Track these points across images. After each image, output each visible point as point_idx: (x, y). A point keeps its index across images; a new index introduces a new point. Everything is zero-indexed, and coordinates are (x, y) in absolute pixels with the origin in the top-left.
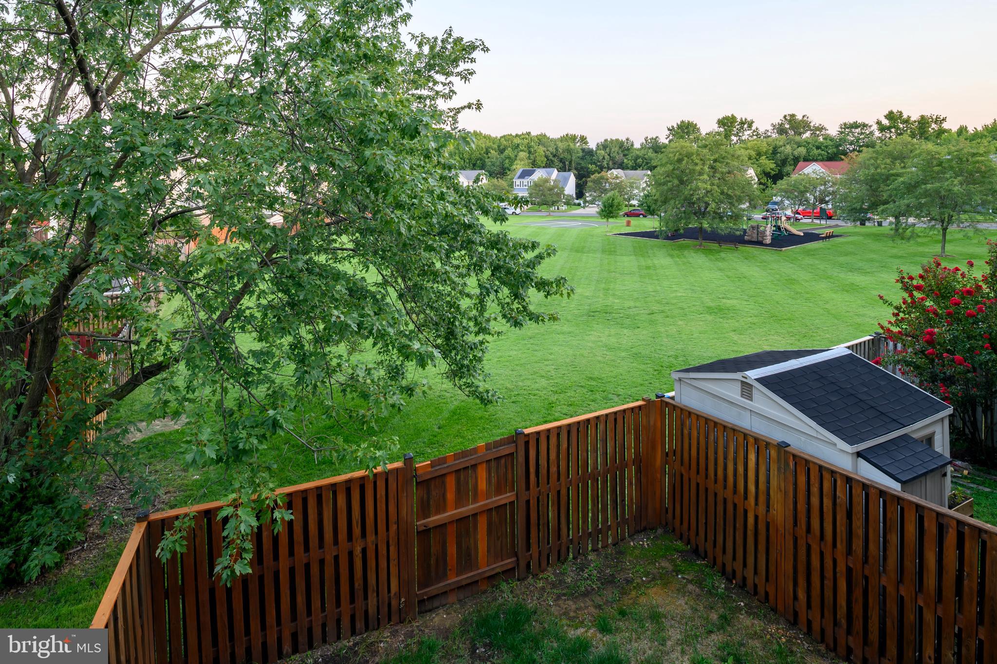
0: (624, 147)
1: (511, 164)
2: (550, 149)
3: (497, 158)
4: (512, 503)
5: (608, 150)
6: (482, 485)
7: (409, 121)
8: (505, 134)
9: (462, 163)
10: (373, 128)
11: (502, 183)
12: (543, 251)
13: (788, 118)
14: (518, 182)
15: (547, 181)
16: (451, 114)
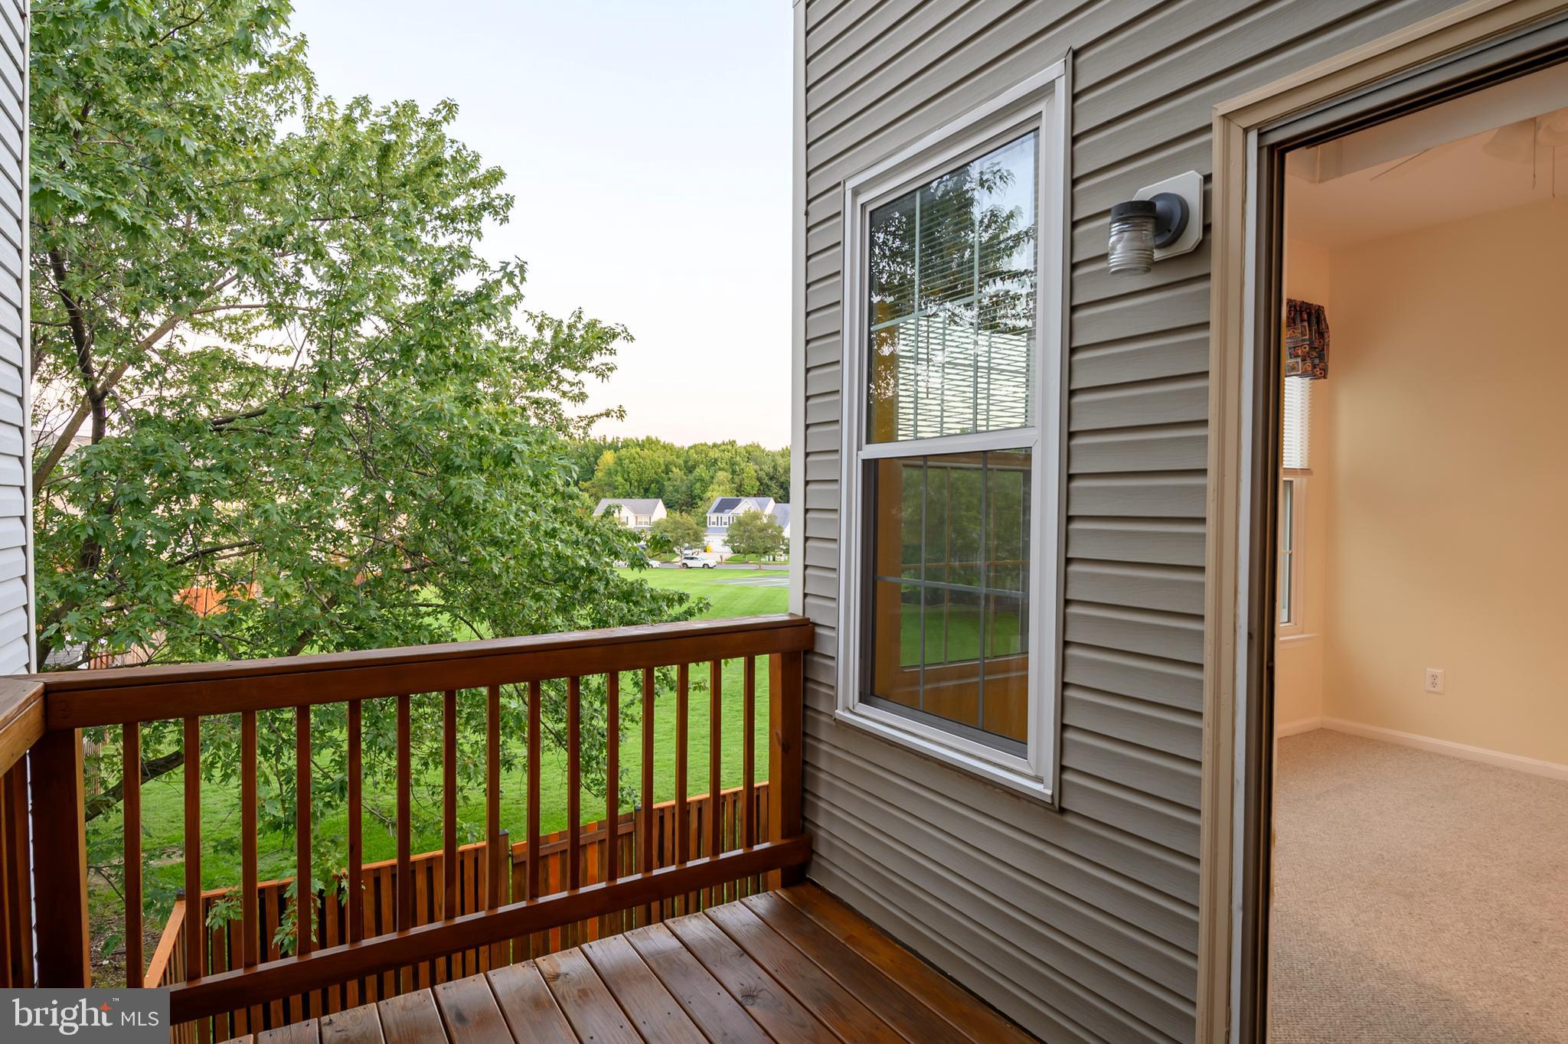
1: (705, 489)
2: (765, 467)
3: (682, 481)
6: (594, 868)
7: (502, 447)
8: (697, 442)
9: (627, 486)
10: (462, 455)
11: (689, 519)
12: (694, 605)
14: (713, 517)
15: (756, 517)
16: (582, 424)
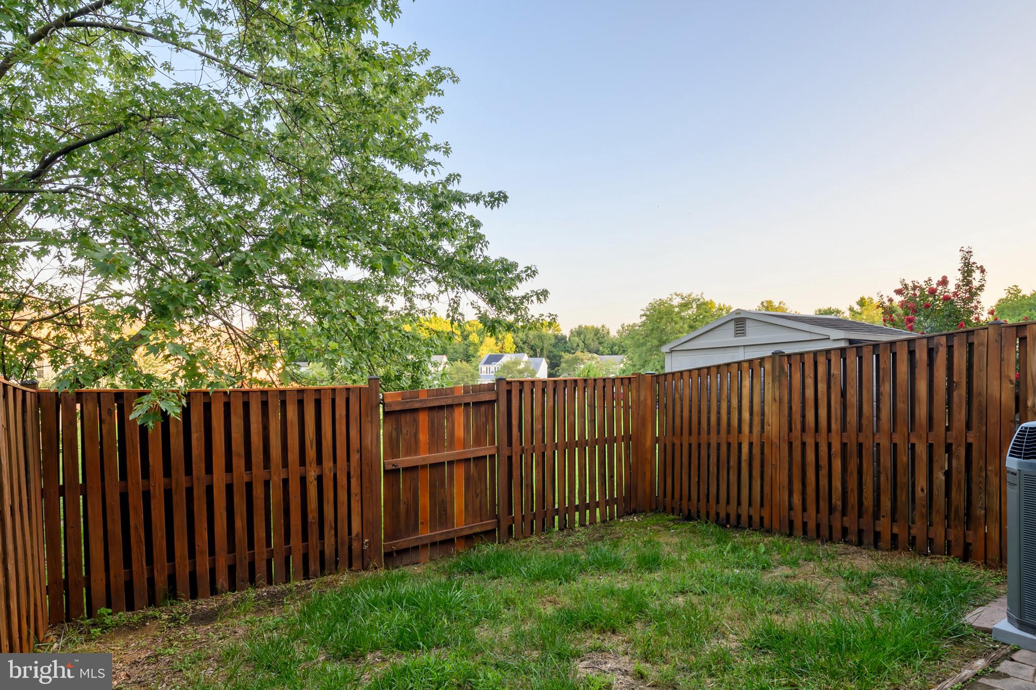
0: (599, 335)
1: (476, 350)
3: (460, 345)
4: (492, 457)
5: (582, 337)
6: (460, 432)
13: (765, 304)
14: (484, 368)
15: (516, 364)
